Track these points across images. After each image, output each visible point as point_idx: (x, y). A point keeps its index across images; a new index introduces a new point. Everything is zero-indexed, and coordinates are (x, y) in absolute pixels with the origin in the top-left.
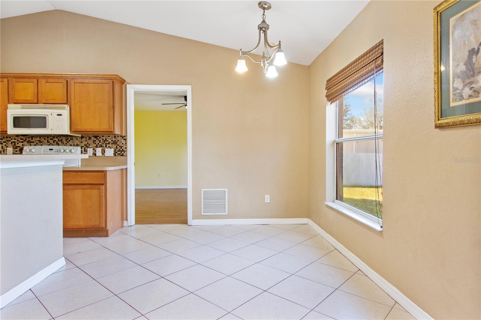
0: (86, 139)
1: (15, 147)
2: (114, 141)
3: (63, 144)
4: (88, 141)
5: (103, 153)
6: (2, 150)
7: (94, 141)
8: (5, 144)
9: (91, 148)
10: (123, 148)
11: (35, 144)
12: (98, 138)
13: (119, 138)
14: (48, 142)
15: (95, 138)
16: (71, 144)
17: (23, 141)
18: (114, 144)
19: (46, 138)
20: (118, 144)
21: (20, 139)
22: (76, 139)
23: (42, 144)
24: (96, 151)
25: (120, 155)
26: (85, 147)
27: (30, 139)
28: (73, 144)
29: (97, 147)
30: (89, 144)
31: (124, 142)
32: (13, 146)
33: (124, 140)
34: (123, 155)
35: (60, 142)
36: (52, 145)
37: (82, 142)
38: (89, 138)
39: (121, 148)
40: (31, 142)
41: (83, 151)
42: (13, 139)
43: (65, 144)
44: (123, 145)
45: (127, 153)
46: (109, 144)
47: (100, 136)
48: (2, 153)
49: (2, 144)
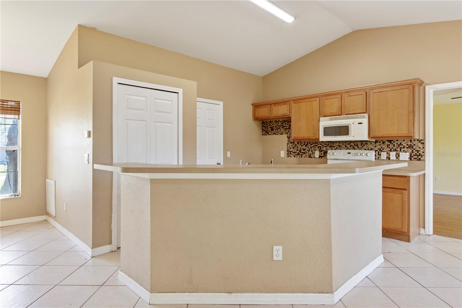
0: (380, 144)
1: (320, 150)
2: (410, 145)
3: (359, 148)
4: (381, 145)
5: (397, 157)
6: (312, 152)
7: (388, 146)
8: (314, 148)
9: (385, 152)
10: (419, 152)
11: (336, 148)
12: (392, 142)
13: (416, 142)
14: (346, 146)
15: (389, 142)
16: (365, 148)
17: (326, 145)
18: (409, 148)
19: (344, 143)
20: (414, 148)
21: (324, 144)
22: (370, 144)
23: (341, 148)
24: (389, 155)
25: (416, 160)
26: (379, 151)
27: (331, 145)
28: (367, 148)
29: (391, 151)
30: (383, 148)
31: (422, 146)
32: (319, 150)
33: (422, 144)
34: (420, 160)
35: (356, 146)
36: (349, 149)
37: (376, 146)
38: (383, 142)
39: (418, 152)
40: (332, 147)
41: (377, 155)
42: (319, 144)
43: (360, 148)
44: (420, 149)
45: (425, 158)
46: (404, 148)
47: (394, 141)
48: (312, 155)
49: (312, 148)
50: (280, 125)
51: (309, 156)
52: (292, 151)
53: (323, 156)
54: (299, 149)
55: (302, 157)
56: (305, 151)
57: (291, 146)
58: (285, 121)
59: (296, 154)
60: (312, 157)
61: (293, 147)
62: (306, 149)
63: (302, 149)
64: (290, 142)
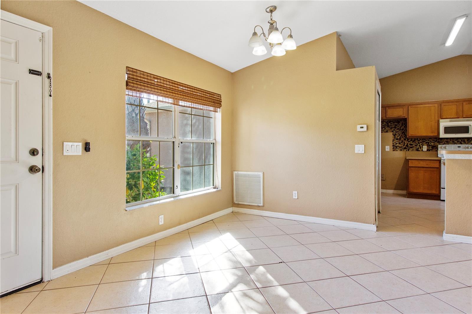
1: (428, 145)
3: (465, 143)
6: (419, 147)
8: (422, 143)
17: (434, 141)
21: (432, 140)
35: (463, 142)
36: (457, 144)
42: (427, 140)
48: (419, 149)
49: (419, 143)
50: (385, 124)
51: (416, 150)
52: (398, 146)
53: (431, 150)
54: (405, 144)
55: (408, 151)
56: (412, 146)
57: (397, 142)
58: (390, 122)
59: (402, 148)
60: (419, 151)
61: (399, 143)
62: (413, 144)
63: (409, 144)
64: (396, 138)
